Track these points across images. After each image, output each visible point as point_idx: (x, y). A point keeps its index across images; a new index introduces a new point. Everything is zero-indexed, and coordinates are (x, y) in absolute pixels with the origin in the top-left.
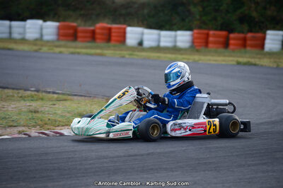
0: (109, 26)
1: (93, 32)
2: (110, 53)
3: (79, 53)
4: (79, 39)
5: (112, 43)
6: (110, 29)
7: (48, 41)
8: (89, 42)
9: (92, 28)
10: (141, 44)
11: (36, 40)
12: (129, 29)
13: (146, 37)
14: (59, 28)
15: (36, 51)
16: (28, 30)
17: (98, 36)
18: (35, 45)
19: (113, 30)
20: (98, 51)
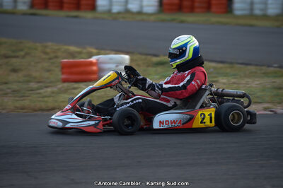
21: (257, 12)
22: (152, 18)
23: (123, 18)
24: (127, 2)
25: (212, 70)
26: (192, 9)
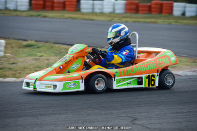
0: (161, 2)
1: (150, 7)
2: (161, 21)
3: (139, 22)
4: (140, 12)
5: (163, 15)
6: (162, 4)
7: (118, 14)
8: (147, 14)
9: (149, 4)
10: (184, 14)
11: (111, 13)
12: (175, 4)
13: (187, 9)
14: (126, 5)
15: (110, 21)
16: (105, 7)
17: (153, 10)
18: (109, 16)
19: (164, 5)
20: (153, 20)
21: (97, 11)
22: (24, 14)
23: (3, 14)
24: (6, 2)
25: (63, 50)
26: (52, 8)
